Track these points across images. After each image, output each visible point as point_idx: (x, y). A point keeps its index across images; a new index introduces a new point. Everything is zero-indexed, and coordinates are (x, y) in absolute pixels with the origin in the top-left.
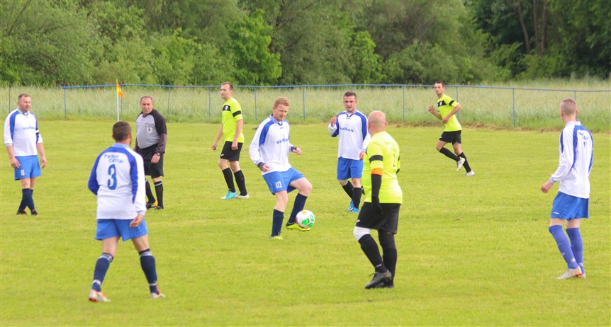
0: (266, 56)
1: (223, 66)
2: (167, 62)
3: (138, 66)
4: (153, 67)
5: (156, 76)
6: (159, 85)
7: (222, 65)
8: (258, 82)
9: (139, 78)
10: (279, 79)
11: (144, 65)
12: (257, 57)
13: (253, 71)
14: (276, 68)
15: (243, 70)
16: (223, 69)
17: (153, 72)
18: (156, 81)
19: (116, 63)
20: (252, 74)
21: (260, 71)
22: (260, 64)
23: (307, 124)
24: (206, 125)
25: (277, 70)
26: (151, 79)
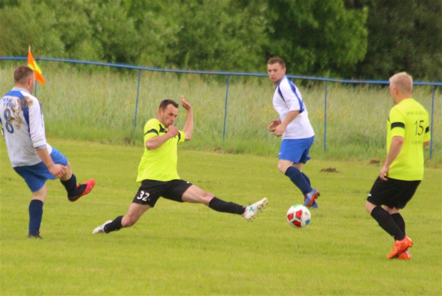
0: (334, 14)
1: (243, 31)
2: (122, 13)
3: (63, 20)
4: (92, 22)
5: (99, 44)
6: (105, 63)
7: (241, 27)
8: (316, 69)
9: (62, 46)
10: (360, 64)
11: (74, 18)
12: (316, 17)
13: (305, 45)
14: (355, 43)
15: (283, 41)
16: (242, 37)
17: (94, 35)
18: (98, 52)
19: (16, 9)
20: (302, 52)
21: (321, 45)
22: (321, 31)
23: (436, 167)
24: (216, 154)
25: (359, 48)
26: (87, 48)
